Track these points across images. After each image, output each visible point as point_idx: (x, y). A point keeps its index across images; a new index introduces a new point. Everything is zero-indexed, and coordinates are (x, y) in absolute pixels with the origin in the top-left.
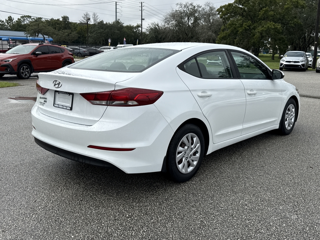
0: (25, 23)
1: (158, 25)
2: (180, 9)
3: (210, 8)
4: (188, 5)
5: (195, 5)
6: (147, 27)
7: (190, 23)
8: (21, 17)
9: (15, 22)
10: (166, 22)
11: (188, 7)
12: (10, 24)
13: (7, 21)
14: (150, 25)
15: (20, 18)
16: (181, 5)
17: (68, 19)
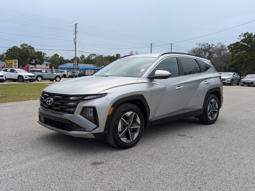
0: (92, 59)
2: (199, 47)
4: (205, 44)
5: (210, 44)
8: (90, 55)
9: (86, 58)
13: (81, 57)
16: (199, 44)
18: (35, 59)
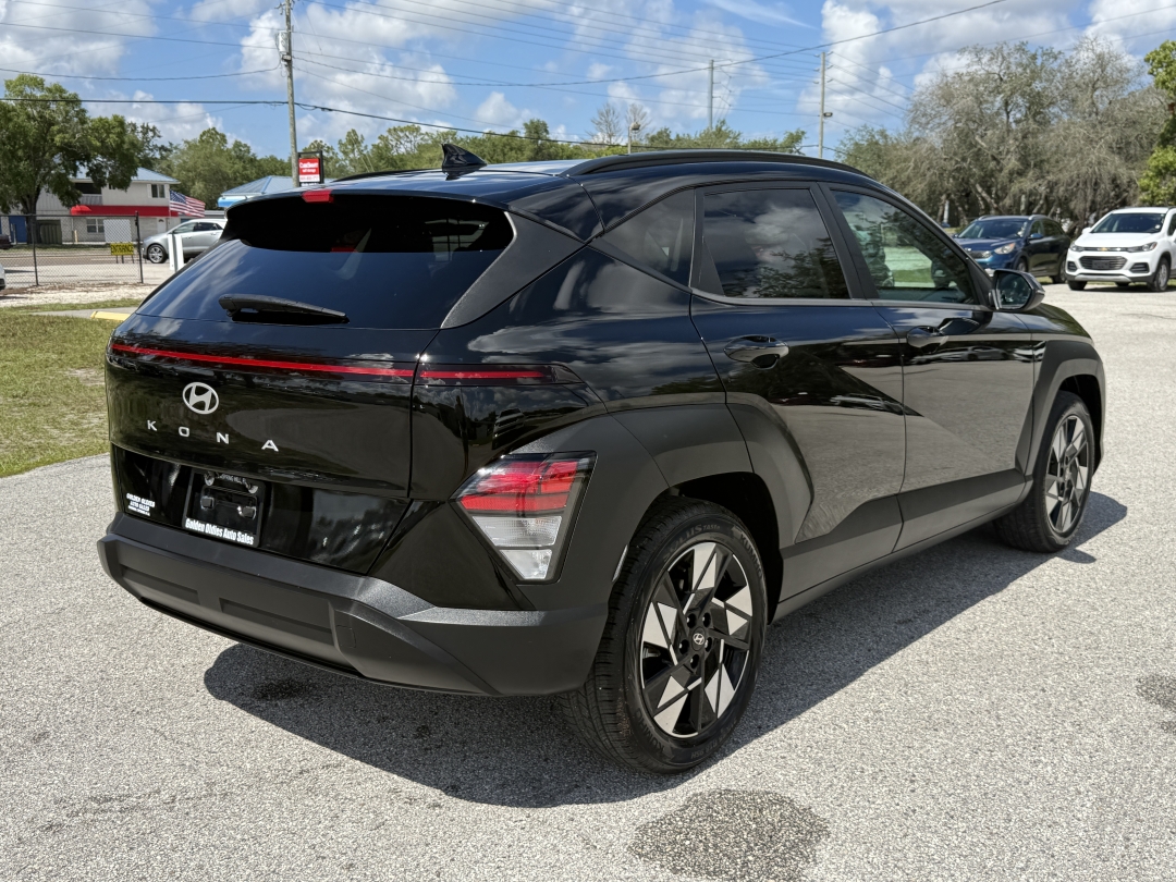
0: (402, 150)
1: (883, 134)
2: (976, 67)
3: (1100, 57)
4: (1005, 53)
5: (1033, 52)
6: (842, 143)
7: (1011, 120)
8: (389, 131)
9: (370, 148)
10: (914, 120)
11: (1004, 58)
12: (351, 156)
13: (345, 145)
14: (851, 132)
15: (386, 134)
16: (977, 52)
17: (547, 131)
18: (89, 161)
